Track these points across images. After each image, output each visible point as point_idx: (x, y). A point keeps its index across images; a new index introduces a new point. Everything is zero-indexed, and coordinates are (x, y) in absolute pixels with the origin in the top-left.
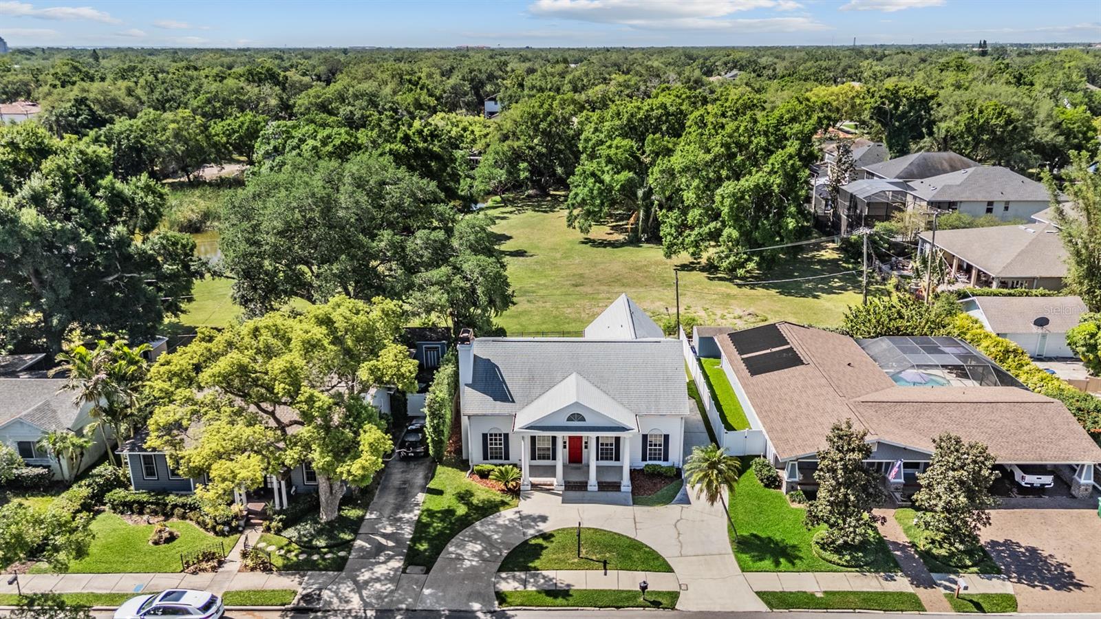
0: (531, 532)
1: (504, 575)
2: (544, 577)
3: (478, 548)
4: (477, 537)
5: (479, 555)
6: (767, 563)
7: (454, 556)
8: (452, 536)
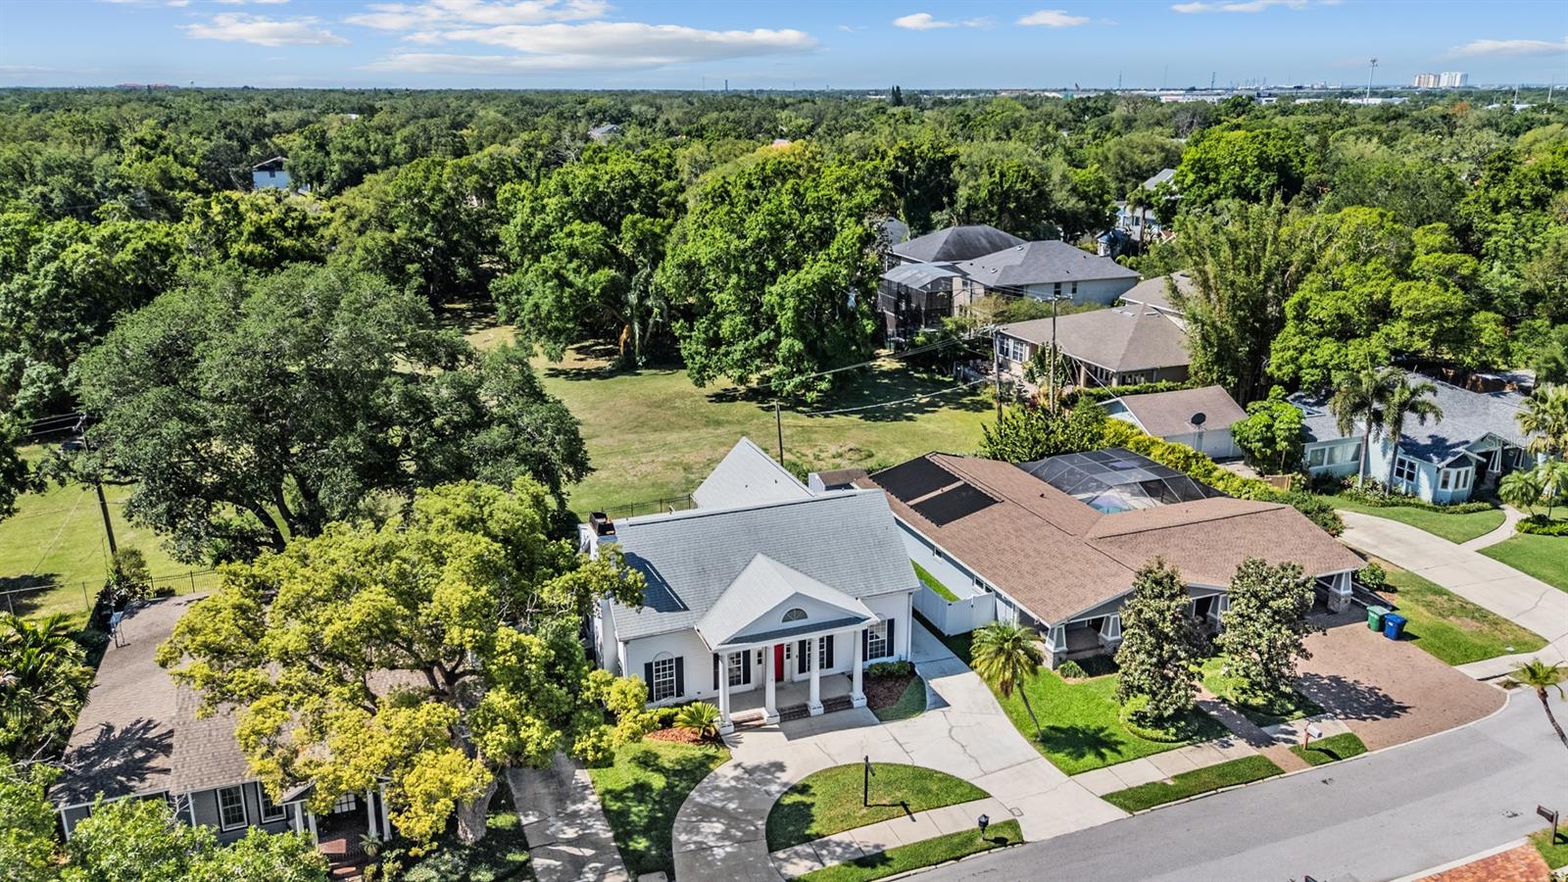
0: (774, 788)
1: (780, 854)
2: (838, 844)
3: (719, 827)
4: (707, 813)
5: (725, 836)
6: (1090, 758)
7: (692, 847)
8: (670, 819)
